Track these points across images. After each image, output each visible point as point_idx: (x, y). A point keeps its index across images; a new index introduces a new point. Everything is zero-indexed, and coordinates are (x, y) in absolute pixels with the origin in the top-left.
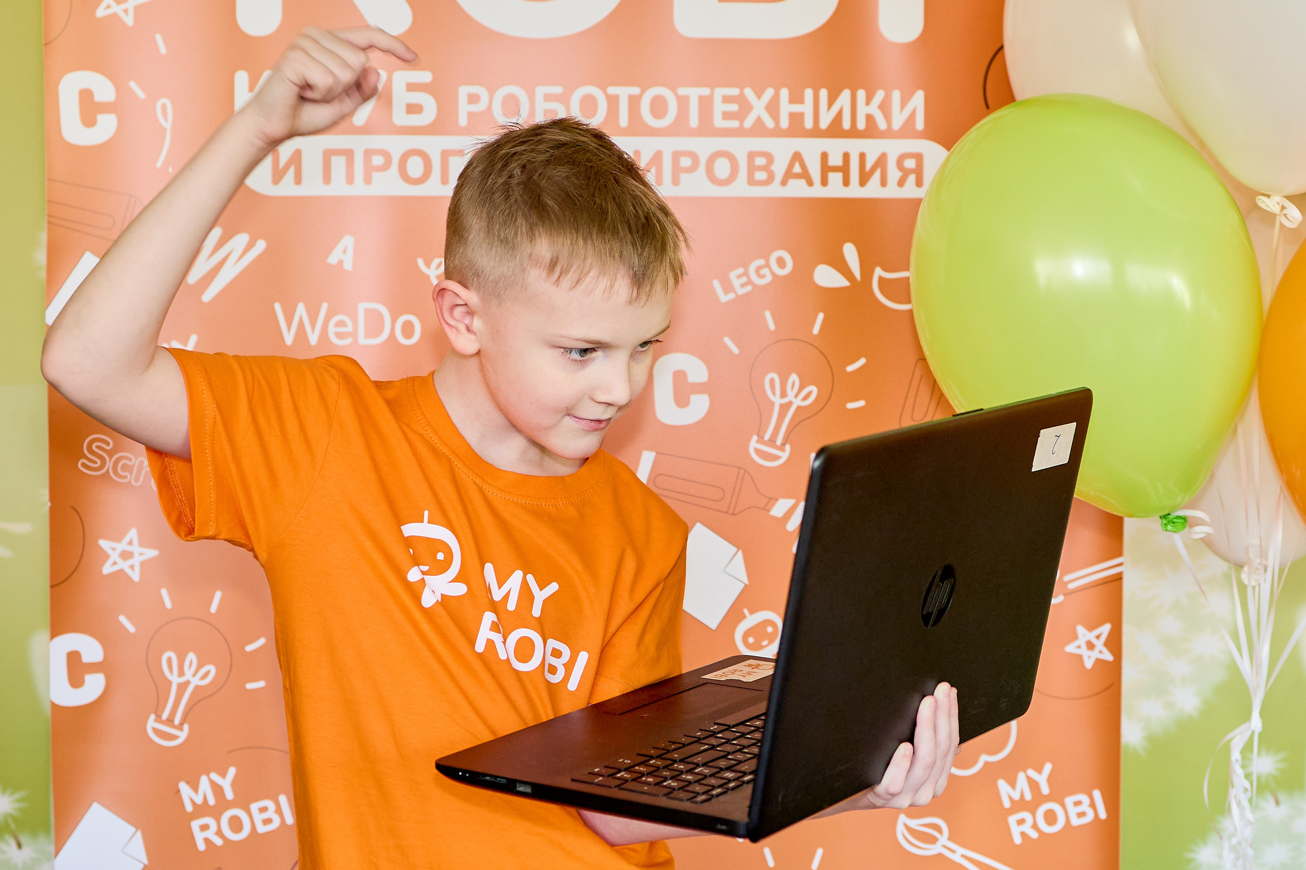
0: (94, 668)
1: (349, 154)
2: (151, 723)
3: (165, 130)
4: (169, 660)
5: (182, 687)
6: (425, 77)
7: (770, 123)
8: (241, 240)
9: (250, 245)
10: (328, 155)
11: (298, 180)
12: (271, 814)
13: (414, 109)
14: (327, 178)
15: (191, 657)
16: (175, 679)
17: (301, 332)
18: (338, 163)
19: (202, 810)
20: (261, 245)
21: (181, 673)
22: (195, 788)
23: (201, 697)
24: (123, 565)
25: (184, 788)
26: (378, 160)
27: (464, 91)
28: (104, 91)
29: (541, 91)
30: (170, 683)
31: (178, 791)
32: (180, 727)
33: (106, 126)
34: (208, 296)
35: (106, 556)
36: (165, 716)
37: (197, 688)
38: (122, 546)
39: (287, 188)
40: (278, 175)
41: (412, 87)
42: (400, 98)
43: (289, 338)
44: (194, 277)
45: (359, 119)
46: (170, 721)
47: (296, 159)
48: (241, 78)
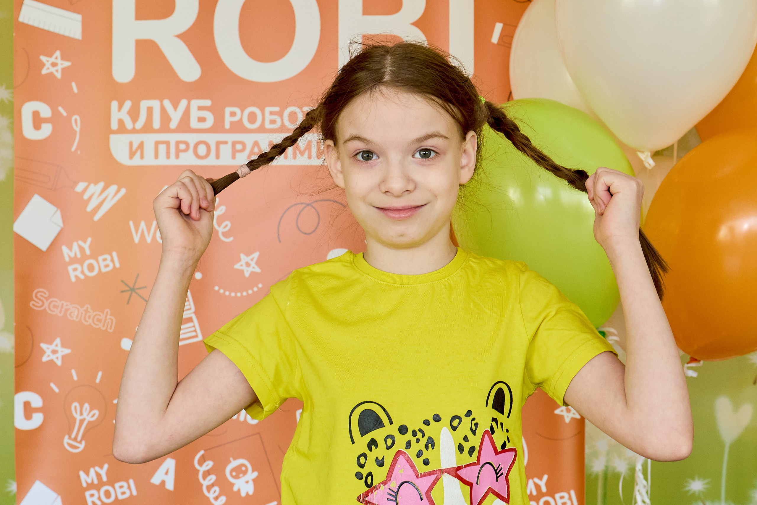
0: (37, 410)
1: (168, 143)
2: (66, 440)
3: (76, 132)
4: (75, 407)
5: (82, 421)
6: (207, 103)
8: (113, 188)
9: (118, 191)
10: (157, 144)
11: (142, 157)
12: (125, 489)
13: (202, 120)
14: (156, 157)
15: (87, 406)
16: (78, 417)
17: (143, 236)
18: (162, 148)
19: (91, 486)
20: (123, 191)
21: (81, 414)
22: (87, 473)
23: (91, 426)
24: (53, 357)
25: (82, 474)
26: (182, 147)
27: (228, 110)
28: (45, 111)
29: (268, 110)
30: (75, 419)
31: (79, 477)
32: (80, 442)
33: (46, 130)
34: (97, 218)
35: (44, 352)
36: (73, 436)
37: (89, 422)
38: (53, 347)
39: (136, 161)
40: (132, 155)
41: (200, 108)
42: (195, 114)
43: (137, 239)
44: (90, 208)
45: (173, 125)
46: (75, 439)
47: (141, 146)
48: (114, 105)
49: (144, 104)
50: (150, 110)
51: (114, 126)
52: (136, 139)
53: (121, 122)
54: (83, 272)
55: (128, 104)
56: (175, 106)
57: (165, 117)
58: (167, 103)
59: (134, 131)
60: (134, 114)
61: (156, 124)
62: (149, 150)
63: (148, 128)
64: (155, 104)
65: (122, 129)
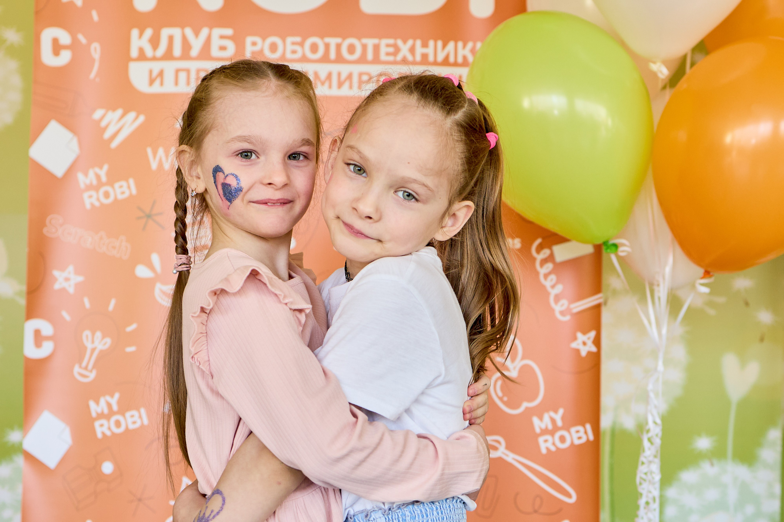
0: (48, 338)
1: (188, 71)
2: (77, 369)
3: (95, 60)
4: (87, 336)
5: (93, 350)
6: (229, 32)
7: (410, 58)
8: (132, 115)
9: (137, 118)
10: (177, 71)
11: (162, 84)
12: (136, 418)
13: (223, 48)
14: (176, 83)
15: (98, 334)
16: (89, 346)
17: (160, 164)
18: (183, 76)
19: (101, 416)
20: (142, 118)
21: (93, 342)
22: (97, 402)
23: (103, 355)
24: (65, 285)
25: (92, 404)
27: (249, 40)
28: (65, 38)
29: (289, 40)
30: (85, 348)
31: (88, 407)
32: (91, 371)
33: (65, 57)
34: (114, 144)
35: (55, 280)
36: (84, 364)
37: (101, 351)
38: (65, 274)
39: (156, 89)
40: (152, 82)
41: (222, 37)
42: (216, 43)
43: (154, 165)
44: (107, 135)
45: (194, 52)
46: (86, 368)
47: (161, 74)
48: (135, 33)
49: (165, 32)
50: (171, 39)
51: (134, 53)
52: (156, 66)
53: (141, 51)
54: (98, 199)
55: (149, 32)
56: (197, 33)
57: (186, 45)
58: (189, 32)
59: (154, 59)
60: (155, 42)
61: (177, 51)
62: (169, 77)
63: (168, 56)
64: (176, 32)
65: (142, 57)
